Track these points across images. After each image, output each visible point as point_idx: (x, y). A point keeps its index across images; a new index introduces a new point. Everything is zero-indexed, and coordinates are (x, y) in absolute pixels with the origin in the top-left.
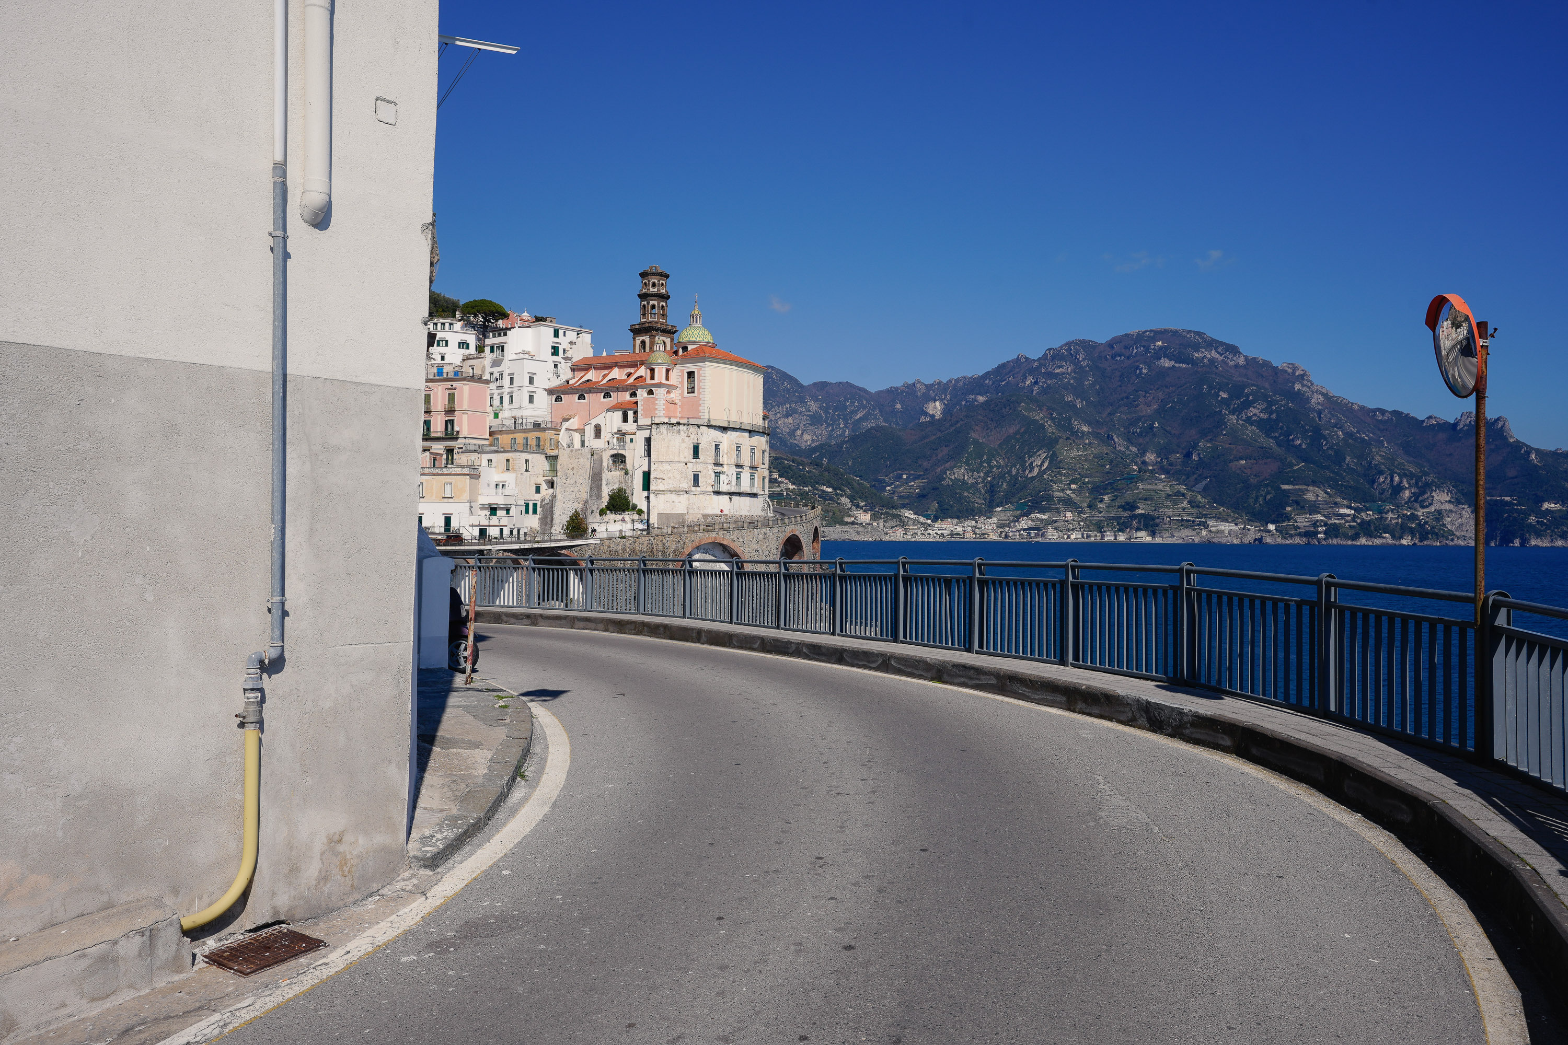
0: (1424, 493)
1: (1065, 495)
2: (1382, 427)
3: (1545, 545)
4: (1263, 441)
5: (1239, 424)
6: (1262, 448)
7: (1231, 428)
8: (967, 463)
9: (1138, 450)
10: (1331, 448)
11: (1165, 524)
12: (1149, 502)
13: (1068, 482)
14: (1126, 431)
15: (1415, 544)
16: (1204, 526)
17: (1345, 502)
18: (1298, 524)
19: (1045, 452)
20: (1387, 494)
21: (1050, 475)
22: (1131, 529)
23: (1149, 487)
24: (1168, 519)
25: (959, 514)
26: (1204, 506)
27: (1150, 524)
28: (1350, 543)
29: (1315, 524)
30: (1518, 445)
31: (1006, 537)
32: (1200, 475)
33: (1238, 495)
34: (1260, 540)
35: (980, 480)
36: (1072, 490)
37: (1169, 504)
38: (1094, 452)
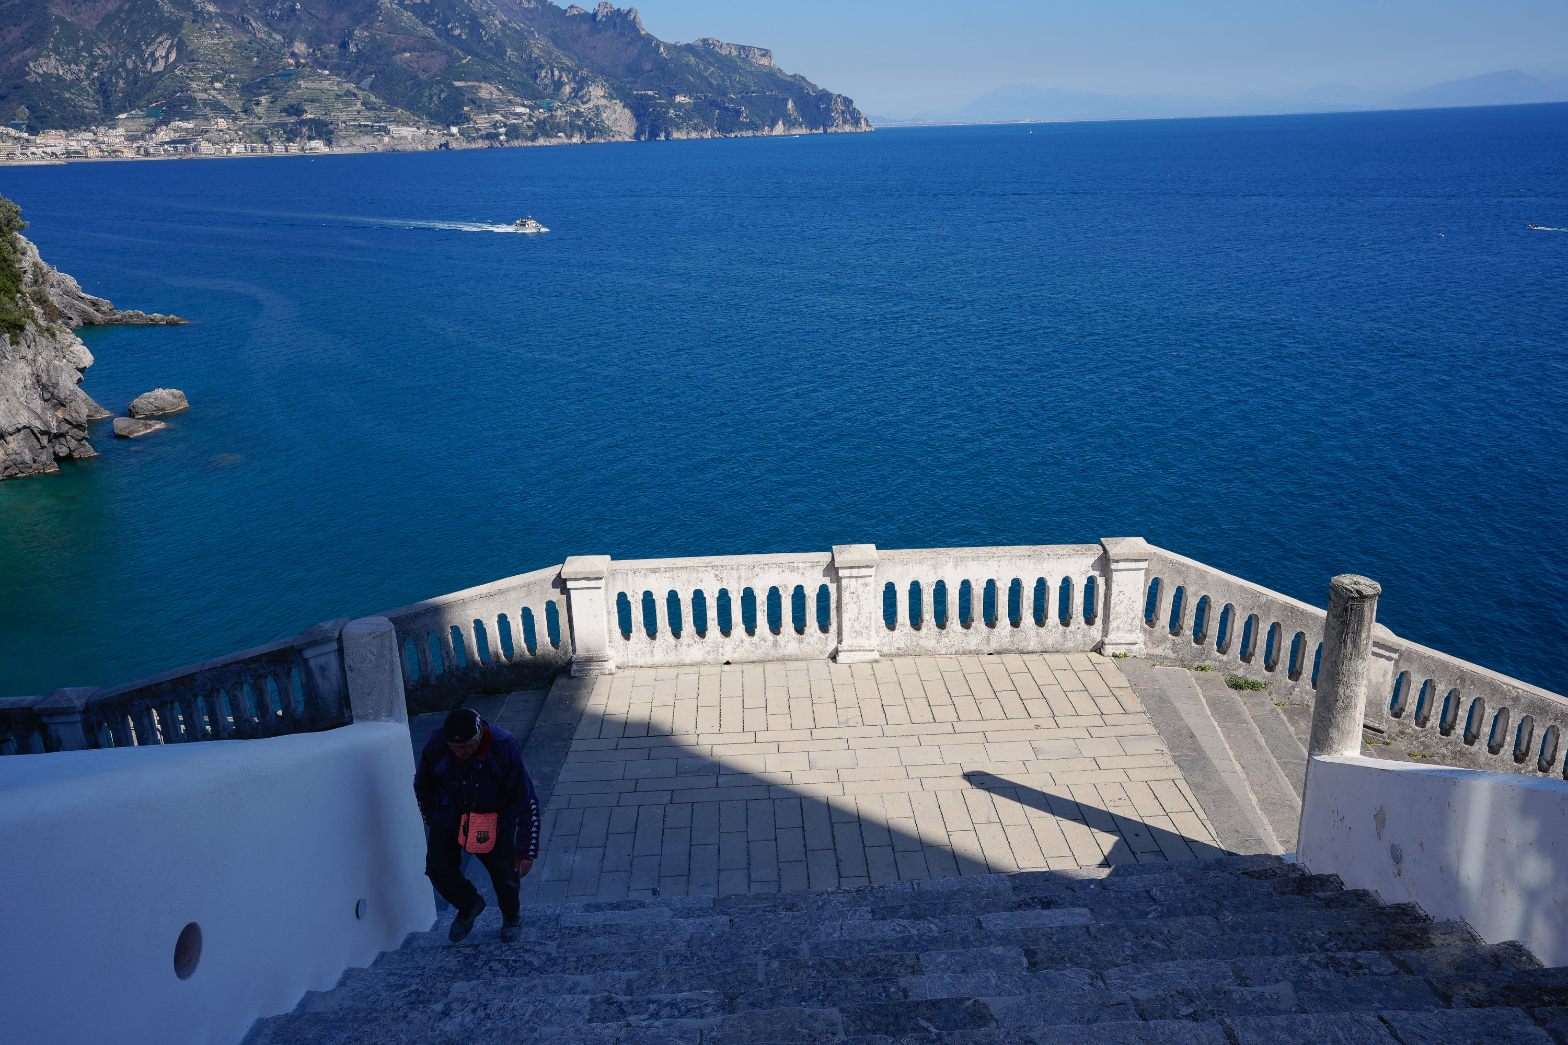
0: (582, 88)
1: (211, 97)
2: (530, 16)
3: (683, 138)
4: (422, 30)
5: (394, 9)
6: (425, 38)
7: (386, 14)
8: (58, 53)
9: (284, 38)
10: (490, 39)
11: (341, 131)
12: (317, 105)
13: (210, 79)
14: (262, 13)
15: (583, 142)
16: (385, 132)
17: (518, 100)
18: (479, 125)
19: (167, 39)
20: (550, 90)
21: (182, 69)
22: (301, 138)
23: (313, 85)
24: (344, 125)
25: (64, 123)
26: (380, 107)
27: (323, 130)
28: (530, 144)
29: (495, 126)
30: (649, 39)
31: (147, 154)
32: (362, 71)
33: (410, 94)
34: (446, 145)
35: (82, 76)
36: (216, 89)
37: (341, 106)
38: (233, 40)
